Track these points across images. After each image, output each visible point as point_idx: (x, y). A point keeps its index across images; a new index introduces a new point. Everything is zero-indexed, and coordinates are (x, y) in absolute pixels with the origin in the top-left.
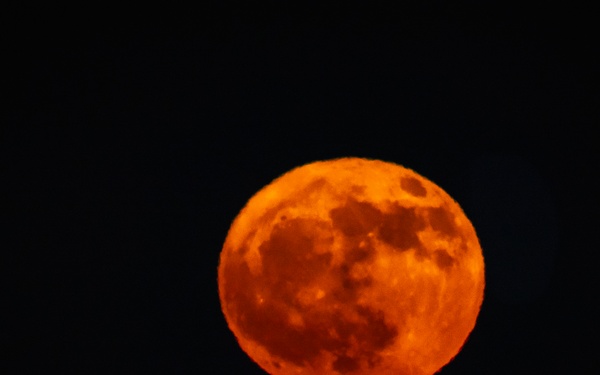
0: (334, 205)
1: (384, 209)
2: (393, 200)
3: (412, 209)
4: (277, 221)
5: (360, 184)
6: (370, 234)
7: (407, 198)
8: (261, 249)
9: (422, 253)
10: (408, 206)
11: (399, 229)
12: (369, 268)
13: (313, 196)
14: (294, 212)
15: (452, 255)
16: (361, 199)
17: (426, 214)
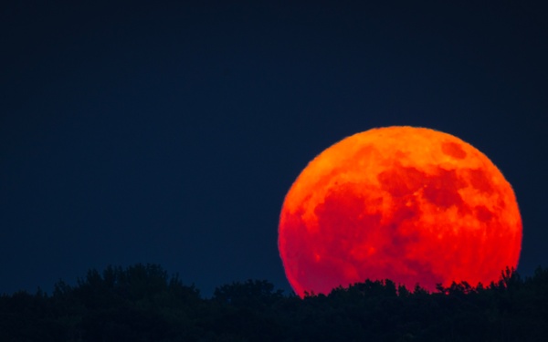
0: (381, 169)
1: (428, 171)
2: (435, 163)
3: (453, 171)
4: (330, 185)
5: (403, 150)
6: (415, 194)
7: (448, 161)
8: (317, 211)
9: (464, 209)
10: (448, 168)
11: (442, 188)
12: (416, 224)
13: (362, 163)
14: (346, 177)
15: (491, 209)
16: (405, 163)
17: (466, 174)
